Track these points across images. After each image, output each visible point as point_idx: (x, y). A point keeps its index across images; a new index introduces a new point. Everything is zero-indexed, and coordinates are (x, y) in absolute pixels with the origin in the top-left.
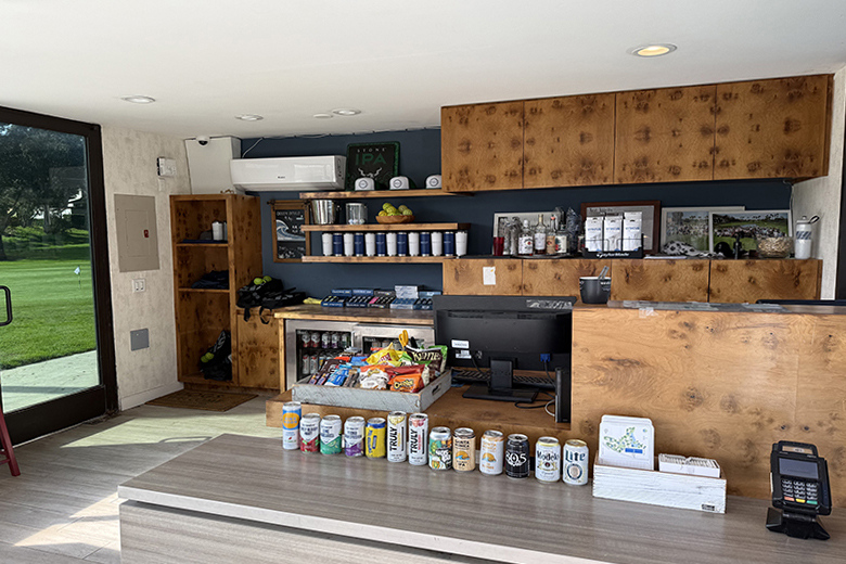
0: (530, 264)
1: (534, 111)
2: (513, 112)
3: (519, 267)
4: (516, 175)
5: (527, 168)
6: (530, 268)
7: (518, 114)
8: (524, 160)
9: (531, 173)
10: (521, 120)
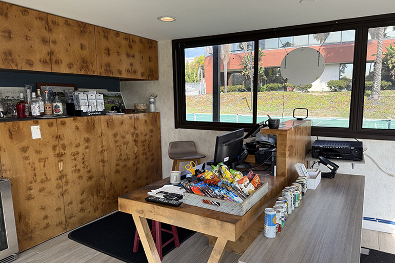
0: (61, 122)
1: (54, 23)
2: (41, 19)
3: (55, 124)
4: (47, 62)
5: (54, 59)
6: (62, 124)
7: (44, 21)
8: (51, 53)
9: (56, 63)
10: (47, 26)
